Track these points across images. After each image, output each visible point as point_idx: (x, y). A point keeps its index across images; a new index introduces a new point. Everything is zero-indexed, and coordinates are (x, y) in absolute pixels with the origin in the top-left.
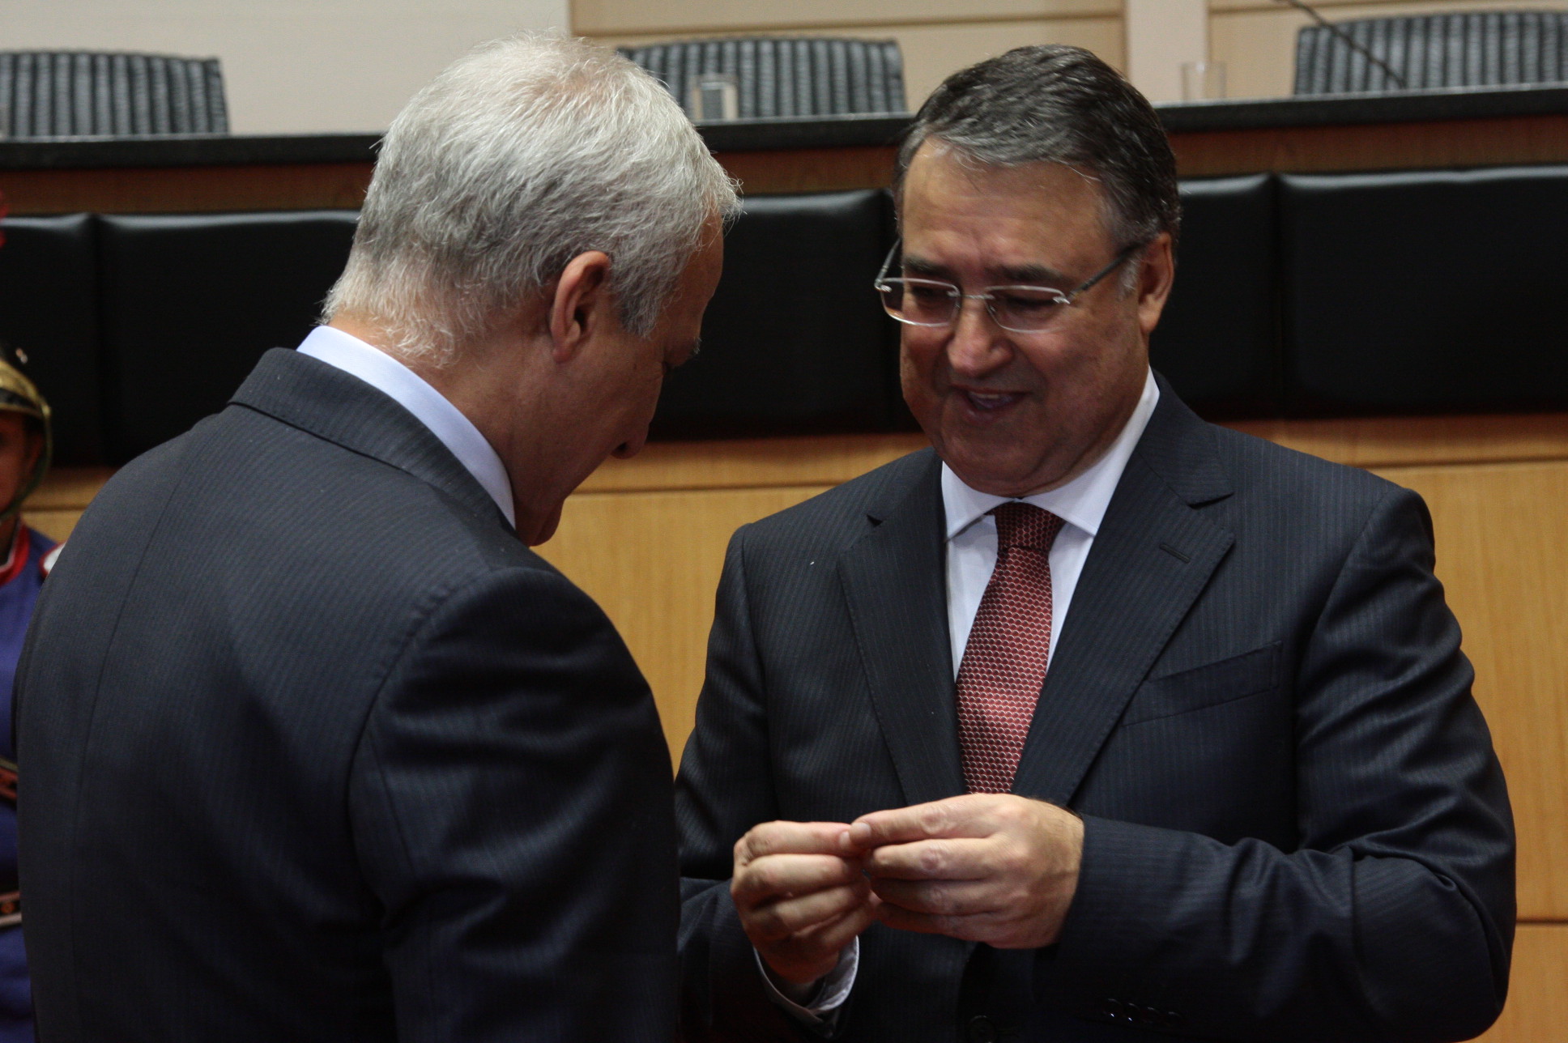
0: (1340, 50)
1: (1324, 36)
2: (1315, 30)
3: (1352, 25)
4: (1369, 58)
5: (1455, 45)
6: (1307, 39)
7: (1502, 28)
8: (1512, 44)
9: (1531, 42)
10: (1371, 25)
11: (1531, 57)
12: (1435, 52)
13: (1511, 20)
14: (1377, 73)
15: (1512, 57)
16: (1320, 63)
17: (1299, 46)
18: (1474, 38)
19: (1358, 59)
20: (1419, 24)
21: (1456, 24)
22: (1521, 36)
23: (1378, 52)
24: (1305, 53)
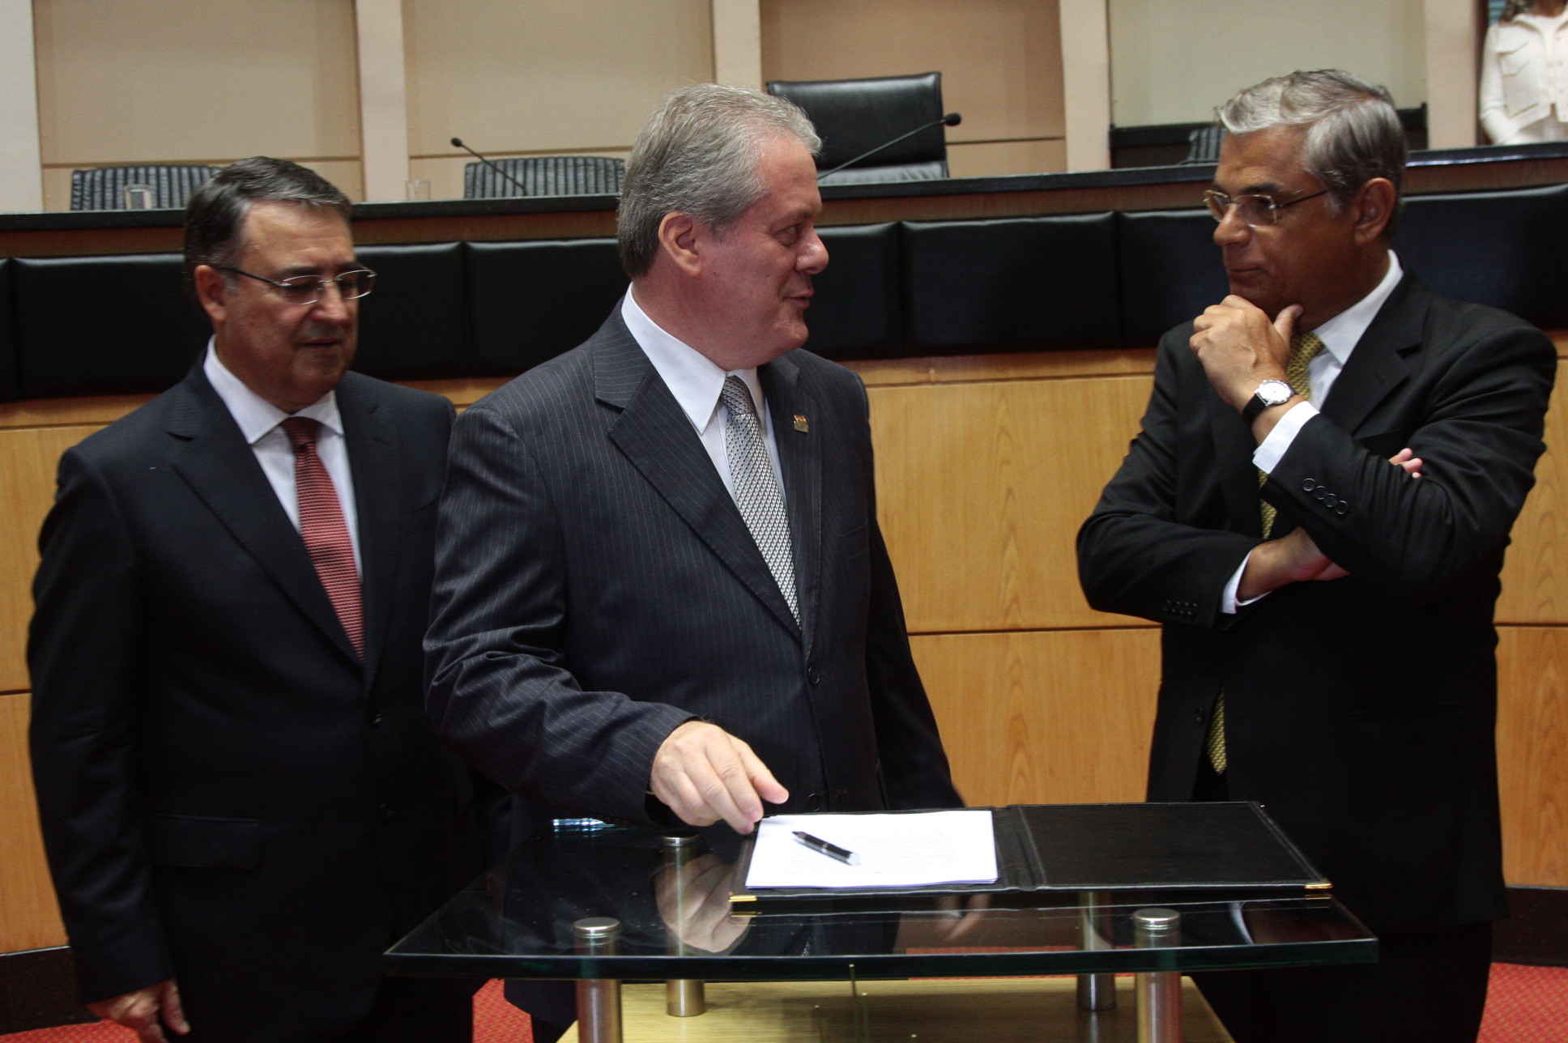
0: (489, 177)
1: (480, 169)
2: (476, 165)
3: (496, 162)
4: (506, 177)
5: (551, 175)
6: (471, 169)
7: (576, 166)
8: (581, 174)
9: (591, 174)
10: (505, 162)
11: (592, 182)
12: (541, 178)
13: (580, 162)
14: (509, 184)
15: (581, 182)
16: (478, 183)
17: (466, 174)
18: (561, 171)
19: (499, 178)
20: (531, 163)
21: (551, 163)
22: (586, 170)
23: (510, 174)
24: (470, 177)
